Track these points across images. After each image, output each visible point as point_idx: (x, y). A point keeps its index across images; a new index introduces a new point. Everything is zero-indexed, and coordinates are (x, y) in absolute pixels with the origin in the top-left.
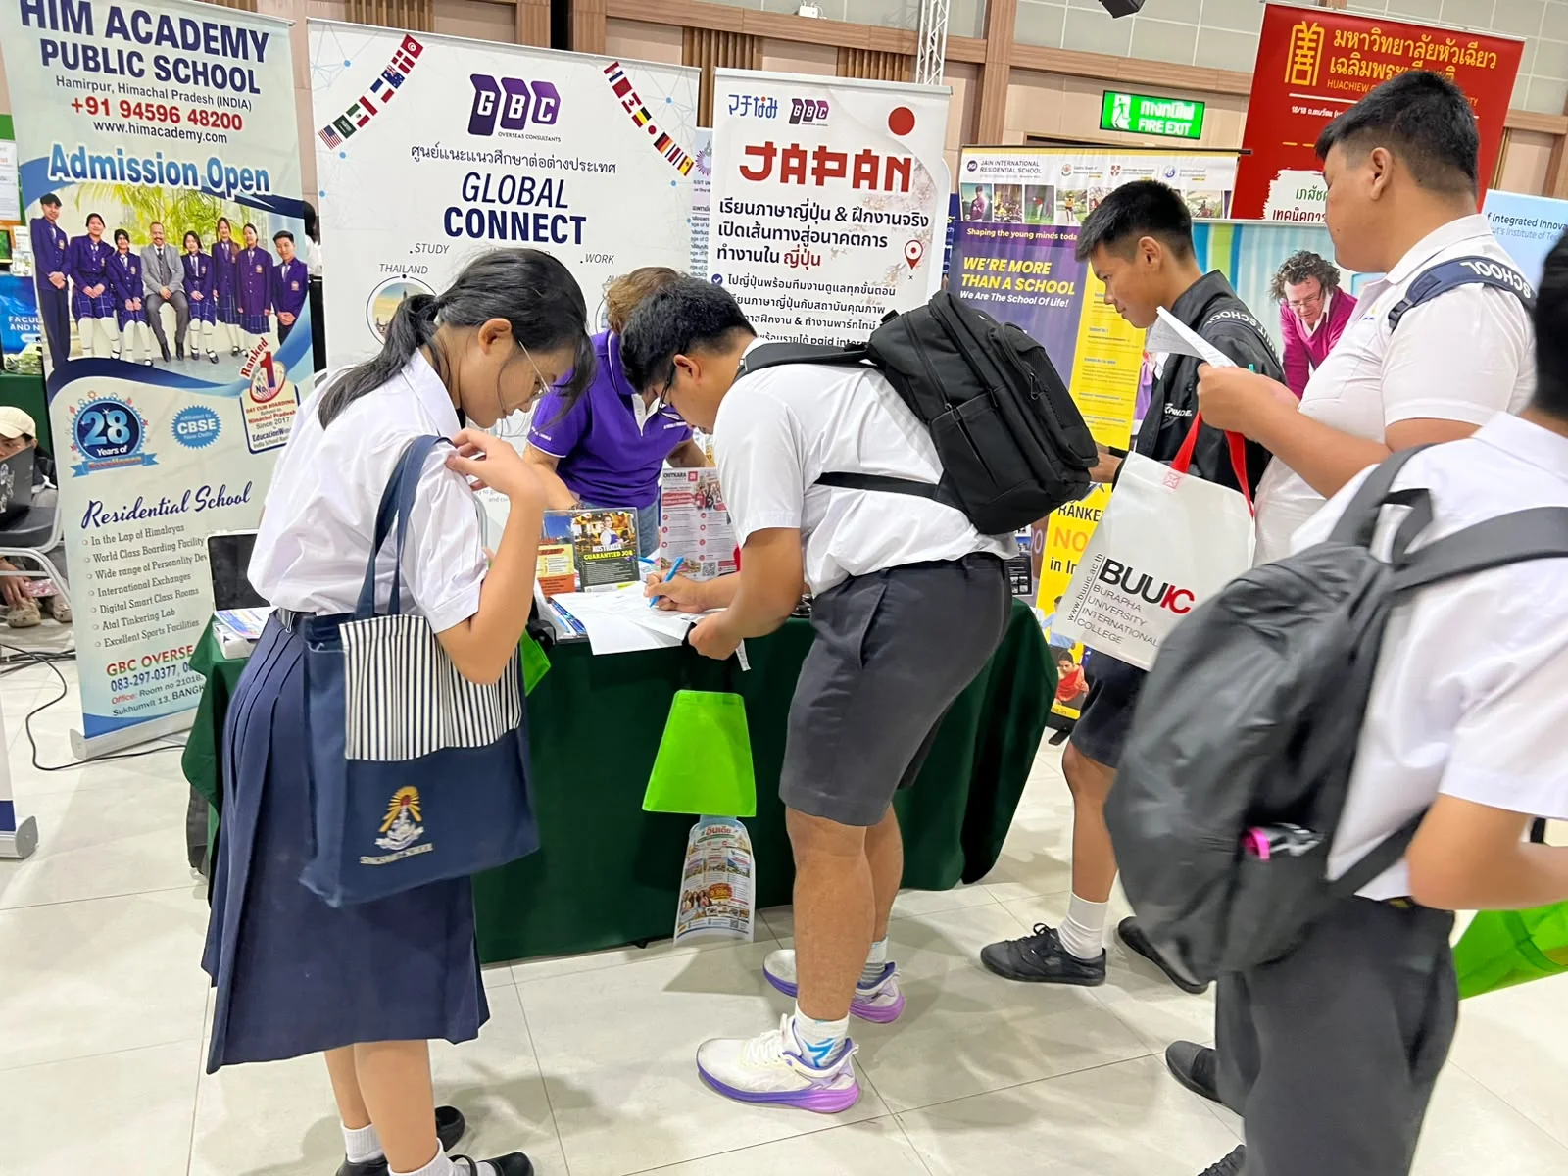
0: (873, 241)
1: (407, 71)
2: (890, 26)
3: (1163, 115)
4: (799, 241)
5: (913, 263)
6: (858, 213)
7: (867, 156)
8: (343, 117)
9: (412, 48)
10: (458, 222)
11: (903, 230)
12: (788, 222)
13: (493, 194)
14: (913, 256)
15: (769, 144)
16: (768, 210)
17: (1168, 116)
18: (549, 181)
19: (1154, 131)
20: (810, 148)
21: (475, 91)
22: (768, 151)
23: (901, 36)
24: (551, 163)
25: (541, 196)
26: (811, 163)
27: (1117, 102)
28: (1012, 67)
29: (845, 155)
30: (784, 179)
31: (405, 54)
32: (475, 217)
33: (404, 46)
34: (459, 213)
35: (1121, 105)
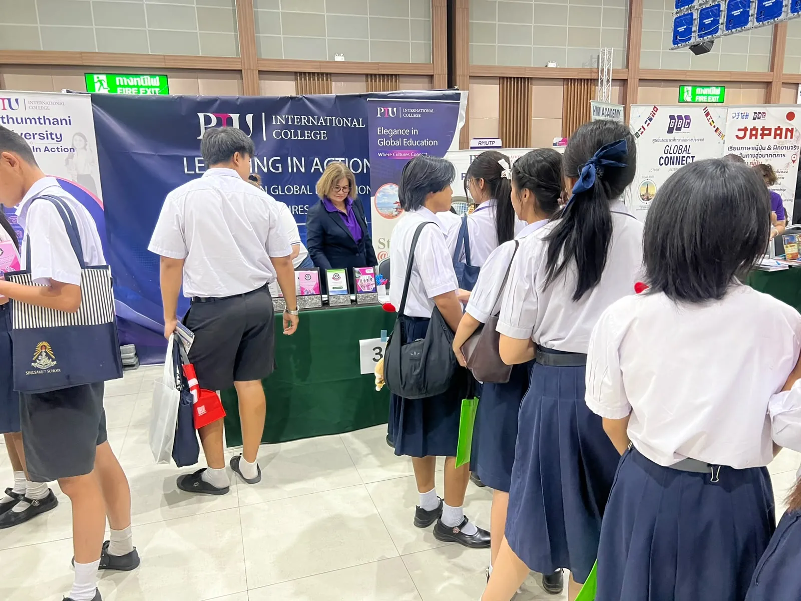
0: (780, 155)
1: (653, 116)
2: (586, 67)
3: (706, 94)
4: (755, 158)
5: (794, 161)
6: (775, 147)
7: (779, 128)
8: (637, 132)
9: (655, 109)
10: (662, 161)
11: (791, 151)
12: (751, 152)
13: (672, 152)
14: (794, 159)
15: (746, 127)
16: (745, 148)
17: (709, 93)
18: (686, 146)
19: (703, 101)
20: (759, 127)
21: (669, 120)
22: (745, 130)
23: (591, 71)
24: (687, 140)
25: (684, 151)
26: (760, 132)
27: (685, 90)
28: (639, 79)
29: (771, 129)
30: (750, 138)
31: (654, 112)
32: (667, 159)
33: (654, 109)
34: (663, 159)
35: (687, 91)
